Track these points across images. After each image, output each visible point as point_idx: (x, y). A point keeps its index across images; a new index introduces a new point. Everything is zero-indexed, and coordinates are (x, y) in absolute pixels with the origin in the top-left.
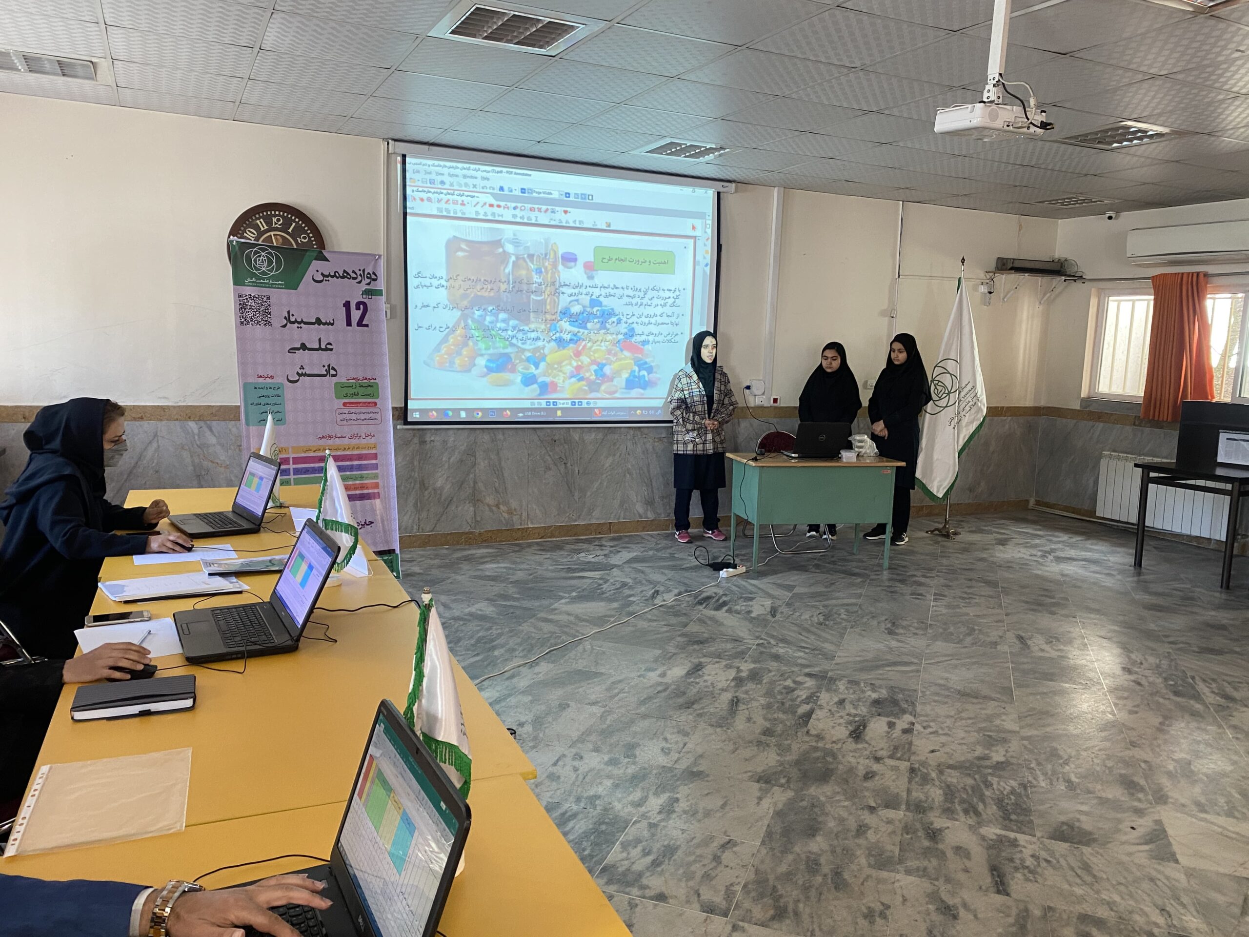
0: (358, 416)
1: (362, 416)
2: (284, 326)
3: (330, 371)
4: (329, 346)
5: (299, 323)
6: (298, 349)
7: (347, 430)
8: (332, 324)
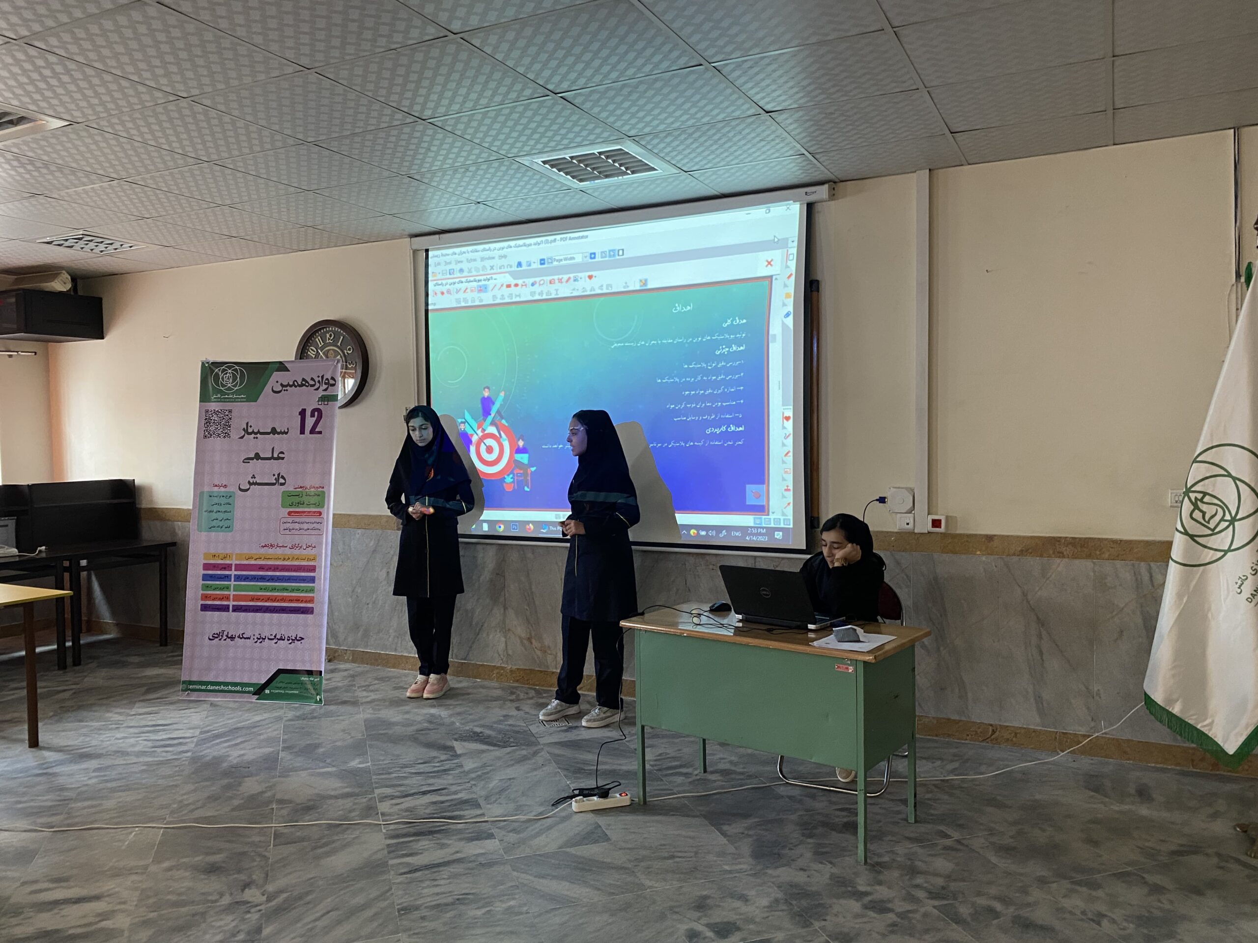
0: (302, 526)
1: (305, 526)
2: (242, 437)
3: (280, 480)
4: (281, 455)
5: (256, 434)
6: (252, 459)
7: (288, 540)
8: (286, 433)
